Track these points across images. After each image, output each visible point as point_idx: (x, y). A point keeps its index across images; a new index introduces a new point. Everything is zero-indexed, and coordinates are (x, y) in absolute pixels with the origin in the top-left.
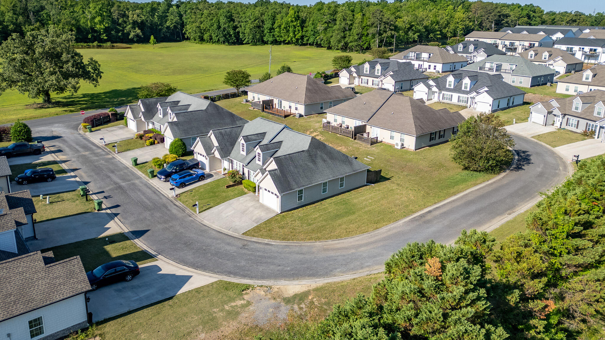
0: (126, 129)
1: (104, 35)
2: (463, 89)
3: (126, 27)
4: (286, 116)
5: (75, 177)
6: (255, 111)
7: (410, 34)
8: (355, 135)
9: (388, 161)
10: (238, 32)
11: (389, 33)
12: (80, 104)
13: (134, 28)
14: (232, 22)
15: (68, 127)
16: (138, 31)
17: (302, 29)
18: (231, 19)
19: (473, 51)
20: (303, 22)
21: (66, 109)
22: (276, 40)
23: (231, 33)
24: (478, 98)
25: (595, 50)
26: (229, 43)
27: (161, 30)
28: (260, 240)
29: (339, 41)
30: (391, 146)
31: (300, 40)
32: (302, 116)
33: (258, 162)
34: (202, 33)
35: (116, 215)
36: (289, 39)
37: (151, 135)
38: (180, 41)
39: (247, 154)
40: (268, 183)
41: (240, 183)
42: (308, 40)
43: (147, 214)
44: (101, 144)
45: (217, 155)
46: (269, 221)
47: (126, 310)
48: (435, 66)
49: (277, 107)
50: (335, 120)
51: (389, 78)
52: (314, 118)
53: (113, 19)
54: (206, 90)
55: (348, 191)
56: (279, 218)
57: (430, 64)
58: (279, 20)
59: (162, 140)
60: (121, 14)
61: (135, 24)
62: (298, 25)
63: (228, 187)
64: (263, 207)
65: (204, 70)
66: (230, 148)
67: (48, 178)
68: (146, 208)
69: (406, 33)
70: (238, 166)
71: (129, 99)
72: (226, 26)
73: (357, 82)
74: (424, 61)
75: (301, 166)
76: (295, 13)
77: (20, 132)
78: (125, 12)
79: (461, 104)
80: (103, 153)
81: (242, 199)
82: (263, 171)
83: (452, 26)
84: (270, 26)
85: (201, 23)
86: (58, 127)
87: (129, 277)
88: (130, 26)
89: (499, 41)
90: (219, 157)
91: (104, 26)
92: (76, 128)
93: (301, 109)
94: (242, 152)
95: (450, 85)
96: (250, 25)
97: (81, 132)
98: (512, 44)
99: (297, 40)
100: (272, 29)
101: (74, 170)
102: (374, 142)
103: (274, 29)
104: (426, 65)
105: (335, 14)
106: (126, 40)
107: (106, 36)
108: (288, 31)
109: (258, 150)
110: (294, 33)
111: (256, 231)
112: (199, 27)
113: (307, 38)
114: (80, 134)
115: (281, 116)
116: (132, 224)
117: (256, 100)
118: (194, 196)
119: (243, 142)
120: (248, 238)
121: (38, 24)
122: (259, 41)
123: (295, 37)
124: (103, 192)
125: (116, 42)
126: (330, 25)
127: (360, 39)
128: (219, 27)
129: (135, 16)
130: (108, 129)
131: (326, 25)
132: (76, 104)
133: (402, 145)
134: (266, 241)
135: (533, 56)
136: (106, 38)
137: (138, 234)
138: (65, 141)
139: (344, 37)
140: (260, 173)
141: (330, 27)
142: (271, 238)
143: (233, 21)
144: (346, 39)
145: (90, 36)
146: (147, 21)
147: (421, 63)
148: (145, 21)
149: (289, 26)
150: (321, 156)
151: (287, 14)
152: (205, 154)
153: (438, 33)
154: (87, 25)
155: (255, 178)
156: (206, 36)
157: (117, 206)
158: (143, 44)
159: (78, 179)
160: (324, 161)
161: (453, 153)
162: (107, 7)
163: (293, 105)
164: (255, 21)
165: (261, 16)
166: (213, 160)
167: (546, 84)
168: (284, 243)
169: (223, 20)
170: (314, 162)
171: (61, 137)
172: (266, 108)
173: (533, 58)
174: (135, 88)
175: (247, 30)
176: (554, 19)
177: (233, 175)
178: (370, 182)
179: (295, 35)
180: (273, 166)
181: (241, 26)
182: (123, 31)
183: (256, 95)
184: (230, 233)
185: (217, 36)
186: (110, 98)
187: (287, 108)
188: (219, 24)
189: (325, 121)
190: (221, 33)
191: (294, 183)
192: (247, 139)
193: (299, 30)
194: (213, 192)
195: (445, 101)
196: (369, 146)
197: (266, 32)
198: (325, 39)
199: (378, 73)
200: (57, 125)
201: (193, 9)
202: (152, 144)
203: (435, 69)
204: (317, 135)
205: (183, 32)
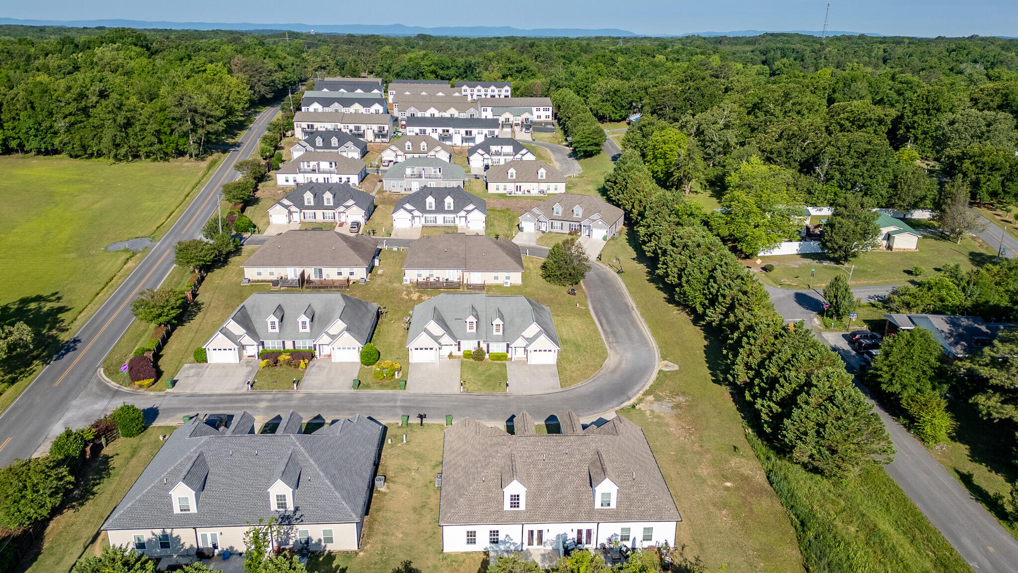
2: (446, 208)
4: (348, 286)
19: (337, 145)
24: (471, 217)
25: (448, 131)
28: (576, 386)
33: (496, 333)
37: (286, 356)
39: (477, 330)
40: (540, 344)
41: (483, 358)
45: (446, 341)
46: (560, 372)
48: (348, 179)
49: (312, 278)
50: (420, 276)
51: (356, 208)
56: (560, 367)
57: (340, 176)
64: (537, 366)
73: (296, 218)
81: (512, 368)
89: (340, 126)
94: (469, 331)
95: (430, 207)
98: (358, 128)
109: (497, 322)
111: (565, 381)
115: (341, 287)
117: (266, 277)
119: (472, 320)
120: (569, 388)
135: (411, 147)
152: (435, 346)
163: (346, 270)
172: (307, 283)
173: (411, 149)
180: (533, 329)
183: (265, 269)
184: (553, 391)
187: (334, 277)
194: (480, 374)
195: (429, 224)
199: (328, 203)
203: (349, 182)
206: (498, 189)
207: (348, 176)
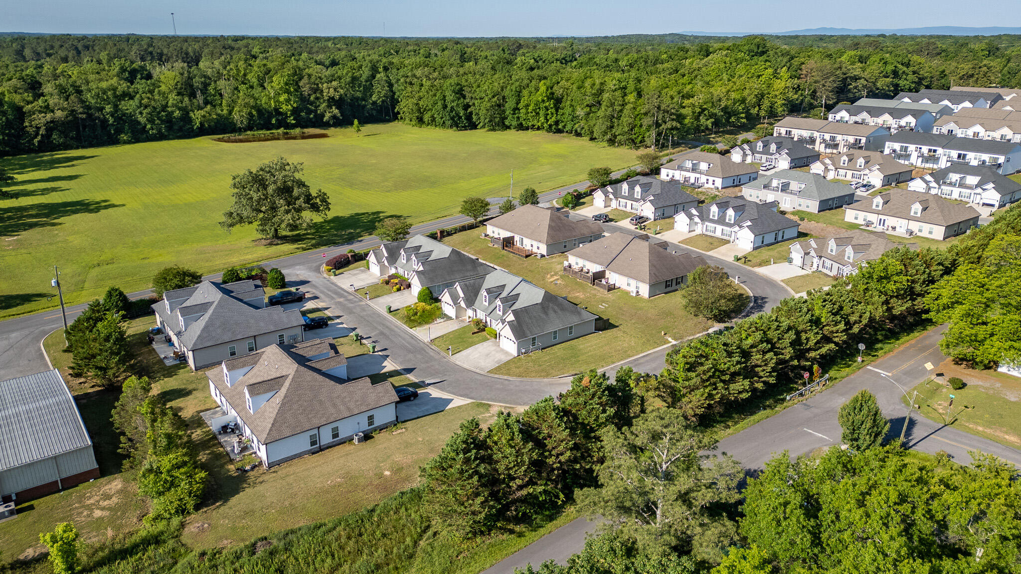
0: (368, 273)
1: (292, 118)
2: (727, 221)
3: (319, 106)
4: (527, 256)
5: (342, 323)
6: (496, 248)
7: (702, 119)
8: (594, 281)
9: (620, 309)
10: (471, 113)
11: (669, 125)
12: (308, 239)
13: (329, 106)
14: (462, 99)
15: (310, 269)
16: (335, 111)
17: (557, 111)
18: (460, 93)
19: (774, 152)
20: (558, 101)
21: (296, 246)
22: (521, 124)
23: (461, 115)
24: (740, 234)
25: (935, 151)
26: (457, 127)
27: (365, 106)
28: (501, 376)
29: (605, 133)
30: (627, 293)
31: (554, 127)
32: (544, 256)
33: (498, 312)
34: (421, 113)
35: (387, 356)
36: (539, 124)
37: (396, 281)
38: (389, 121)
39: (489, 304)
40: (507, 332)
41: (484, 330)
42: (564, 127)
43: (410, 356)
44: (352, 290)
45: (463, 304)
46: (508, 362)
47: (416, 416)
48: (714, 181)
49: (518, 245)
50: (577, 264)
51: (649, 204)
52: (557, 258)
53: (301, 94)
54: (438, 215)
55: (577, 338)
56: (515, 360)
57: (708, 177)
58: (526, 98)
59: (409, 286)
60: (313, 88)
61: (332, 101)
62: (552, 106)
63: (473, 334)
64: (503, 351)
65: (431, 182)
66: (474, 298)
67: (323, 325)
68: (409, 351)
69: (697, 118)
70: (481, 315)
71: (358, 231)
72: (454, 104)
73: (614, 204)
74: (701, 173)
75: (535, 317)
76: (547, 90)
77: (277, 278)
78: (317, 85)
79: (724, 237)
80: (356, 299)
81: (485, 344)
82: (503, 321)
83: (766, 103)
84: (514, 106)
85: (420, 99)
86: (299, 269)
87: (412, 398)
88: (324, 104)
89: (816, 134)
90: (464, 306)
91: (292, 106)
92: (317, 270)
93: (543, 250)
94: (484, 303)
95: (714, 216)
96: (486, 104)
97: (325, 275)
98: (833, 139)
99: (550, 126)
100: (516, 109)
101: (338, 317)
102: (611, 288)
103: (519, 109)
104: (703, 179)
105: (601, 94)
106: (319, 122)
107: (294, 119)
108: (538, 114)
109: (498, 302)
110: (546, 117)
111: (498, 370)
112: (417, 104)
113: (563, 124)
114: (325, 278)
115: (522, 256)
116: (401, 363)
117: (496, 236)
118: (445, 341)
119: (485, 294)
120: (492, 375)
121: (209, 107)
122: (498, 125)
123: (547, 122)
124: (370, 337)
125: (307, 127)
126: (593, 109)
127: (632, 130)
128: (445, 107)
129: (332, 90)
130: (350, 272)
131: (588, 109)
132: (304, 240)
133: (638, 292)
134: (505, 377)
135: (846, 162)
136: (293, 122)
137: (409, 371)
138: (315, 287)
139: (612, 127)
140: (501, 323)
141: (593, 112)
142: (509, 375)
143: (464, 97)
144: (614, 130)
145: (274, 121)
146: (346, 95)
147: (698, 175)
148: (344, 96)
149: (539, 108)
150: (552, 308)
151: (537, 90)
152: (452, 304)
153: (743, 115)
154: (270, 106)
155: (496, 326)
156: (426, 117)
157: (386, 349)
158: (342, 127)
159: (345, 326)
160: (555, 312)
161: (684, 302)
162: (294, 77)
163: (535, 244)
164: (493, 97)
165: (502, 90)
166: (459, 309)
167: (842, 207)
168: (519, 379)
169: (450, 96)
170: (546, 313)
171: (308, 282)
172: (507, 246)
173: (846, 165)
174: (357, 214)
175: (483, 112)
176: (944, 71)
177: (478, 322)
178: (598, 329)
179: (548, 120)
180: (511, 317)
181: (474, 104)
182: (316, 111)
183: (496, 230)
184: (478, 371)
185: (442, 118)
186: (337, 230)
187: (528, 247)
188: (445, 101)
189: (566, 264)
190: (447, 114)
191: (528, 332)
192: (489, 291)
193: (552, 114)
194: (460, 338)
195: (709, 233)
196: (606, 292)
197: (507, 113)
198: (586, 127)
199: (637, 196)
200: (298, 267)
201: (407, 77)
202: (399, 290)
203: (713, 184)
204: (558, 279)
205: (396, 110)
206: (856, 218)
207: (714, 179)
